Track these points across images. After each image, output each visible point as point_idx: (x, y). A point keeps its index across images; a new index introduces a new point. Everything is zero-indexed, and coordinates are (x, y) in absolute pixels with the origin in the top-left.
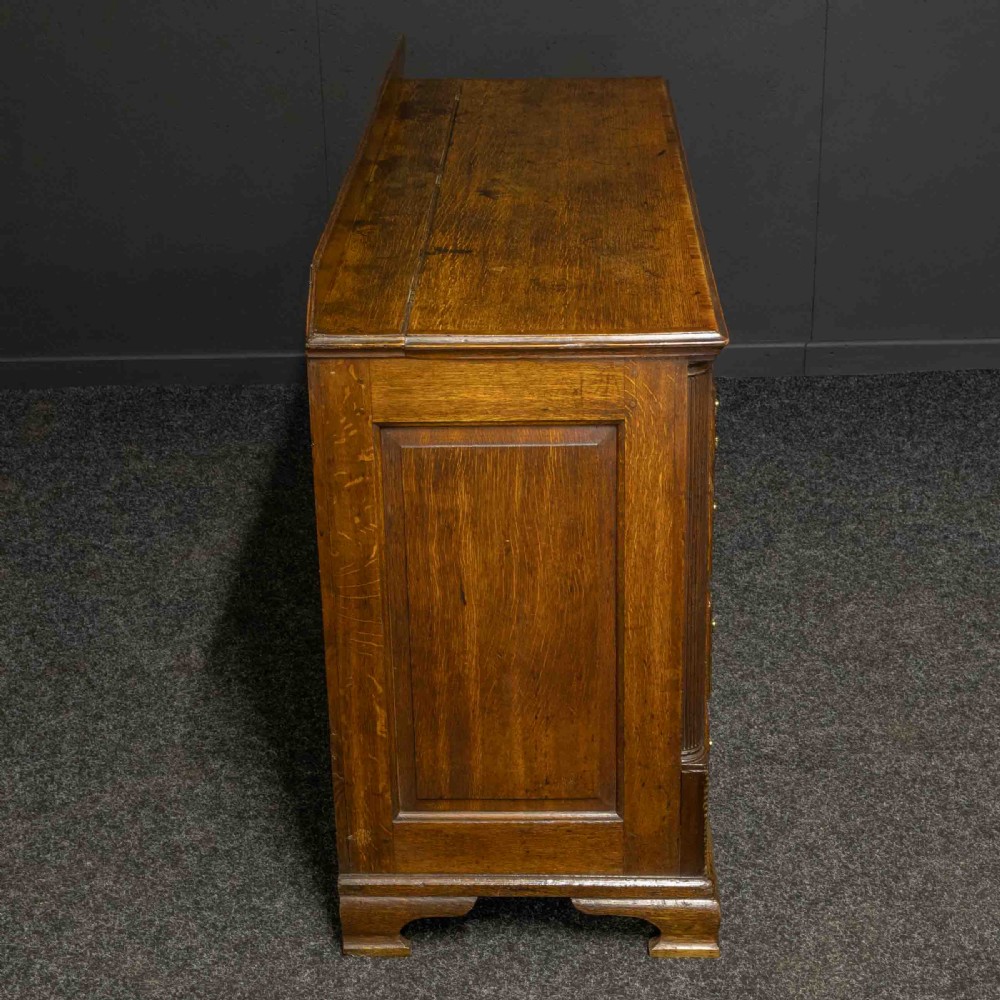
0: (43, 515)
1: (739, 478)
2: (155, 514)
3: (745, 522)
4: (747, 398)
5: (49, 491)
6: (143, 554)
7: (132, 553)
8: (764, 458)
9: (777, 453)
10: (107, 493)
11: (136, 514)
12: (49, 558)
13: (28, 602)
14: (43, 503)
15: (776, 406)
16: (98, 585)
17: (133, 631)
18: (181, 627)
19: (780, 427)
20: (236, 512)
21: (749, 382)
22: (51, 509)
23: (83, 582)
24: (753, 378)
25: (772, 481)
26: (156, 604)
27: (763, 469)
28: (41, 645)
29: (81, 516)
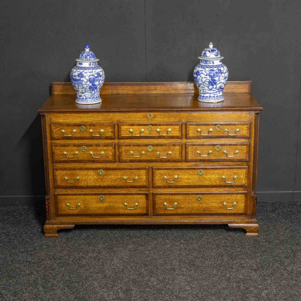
0: (64, 246)
1: (280, 235)
2: (100, 246)
3: (285, 249)
4: (276, 208)
5: (65, 238)
6: (99, 260)
7: (95, 259)
8: (286, 228)
9: (290, 226)
10: (83, 239)
11: (94, 246)
12: (69, 261)
13: (65, 276)
14: (64, 242)
15: (286, 211)
16: (86, 270)
17: (100, 286)
18: (114, 285)
19: (289, 218)
20: (125, 245)
21: (275, 203)
22: (67, 245)
23: (81, 269)
24: (277, 202)
25: (291, 236)
26: (105, 276)
27: (287, 231)
28: (71, 291)
29: (77, 247)
